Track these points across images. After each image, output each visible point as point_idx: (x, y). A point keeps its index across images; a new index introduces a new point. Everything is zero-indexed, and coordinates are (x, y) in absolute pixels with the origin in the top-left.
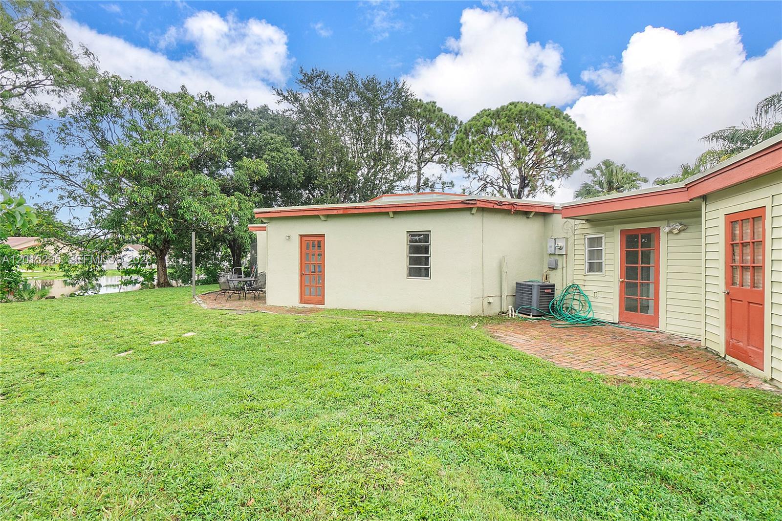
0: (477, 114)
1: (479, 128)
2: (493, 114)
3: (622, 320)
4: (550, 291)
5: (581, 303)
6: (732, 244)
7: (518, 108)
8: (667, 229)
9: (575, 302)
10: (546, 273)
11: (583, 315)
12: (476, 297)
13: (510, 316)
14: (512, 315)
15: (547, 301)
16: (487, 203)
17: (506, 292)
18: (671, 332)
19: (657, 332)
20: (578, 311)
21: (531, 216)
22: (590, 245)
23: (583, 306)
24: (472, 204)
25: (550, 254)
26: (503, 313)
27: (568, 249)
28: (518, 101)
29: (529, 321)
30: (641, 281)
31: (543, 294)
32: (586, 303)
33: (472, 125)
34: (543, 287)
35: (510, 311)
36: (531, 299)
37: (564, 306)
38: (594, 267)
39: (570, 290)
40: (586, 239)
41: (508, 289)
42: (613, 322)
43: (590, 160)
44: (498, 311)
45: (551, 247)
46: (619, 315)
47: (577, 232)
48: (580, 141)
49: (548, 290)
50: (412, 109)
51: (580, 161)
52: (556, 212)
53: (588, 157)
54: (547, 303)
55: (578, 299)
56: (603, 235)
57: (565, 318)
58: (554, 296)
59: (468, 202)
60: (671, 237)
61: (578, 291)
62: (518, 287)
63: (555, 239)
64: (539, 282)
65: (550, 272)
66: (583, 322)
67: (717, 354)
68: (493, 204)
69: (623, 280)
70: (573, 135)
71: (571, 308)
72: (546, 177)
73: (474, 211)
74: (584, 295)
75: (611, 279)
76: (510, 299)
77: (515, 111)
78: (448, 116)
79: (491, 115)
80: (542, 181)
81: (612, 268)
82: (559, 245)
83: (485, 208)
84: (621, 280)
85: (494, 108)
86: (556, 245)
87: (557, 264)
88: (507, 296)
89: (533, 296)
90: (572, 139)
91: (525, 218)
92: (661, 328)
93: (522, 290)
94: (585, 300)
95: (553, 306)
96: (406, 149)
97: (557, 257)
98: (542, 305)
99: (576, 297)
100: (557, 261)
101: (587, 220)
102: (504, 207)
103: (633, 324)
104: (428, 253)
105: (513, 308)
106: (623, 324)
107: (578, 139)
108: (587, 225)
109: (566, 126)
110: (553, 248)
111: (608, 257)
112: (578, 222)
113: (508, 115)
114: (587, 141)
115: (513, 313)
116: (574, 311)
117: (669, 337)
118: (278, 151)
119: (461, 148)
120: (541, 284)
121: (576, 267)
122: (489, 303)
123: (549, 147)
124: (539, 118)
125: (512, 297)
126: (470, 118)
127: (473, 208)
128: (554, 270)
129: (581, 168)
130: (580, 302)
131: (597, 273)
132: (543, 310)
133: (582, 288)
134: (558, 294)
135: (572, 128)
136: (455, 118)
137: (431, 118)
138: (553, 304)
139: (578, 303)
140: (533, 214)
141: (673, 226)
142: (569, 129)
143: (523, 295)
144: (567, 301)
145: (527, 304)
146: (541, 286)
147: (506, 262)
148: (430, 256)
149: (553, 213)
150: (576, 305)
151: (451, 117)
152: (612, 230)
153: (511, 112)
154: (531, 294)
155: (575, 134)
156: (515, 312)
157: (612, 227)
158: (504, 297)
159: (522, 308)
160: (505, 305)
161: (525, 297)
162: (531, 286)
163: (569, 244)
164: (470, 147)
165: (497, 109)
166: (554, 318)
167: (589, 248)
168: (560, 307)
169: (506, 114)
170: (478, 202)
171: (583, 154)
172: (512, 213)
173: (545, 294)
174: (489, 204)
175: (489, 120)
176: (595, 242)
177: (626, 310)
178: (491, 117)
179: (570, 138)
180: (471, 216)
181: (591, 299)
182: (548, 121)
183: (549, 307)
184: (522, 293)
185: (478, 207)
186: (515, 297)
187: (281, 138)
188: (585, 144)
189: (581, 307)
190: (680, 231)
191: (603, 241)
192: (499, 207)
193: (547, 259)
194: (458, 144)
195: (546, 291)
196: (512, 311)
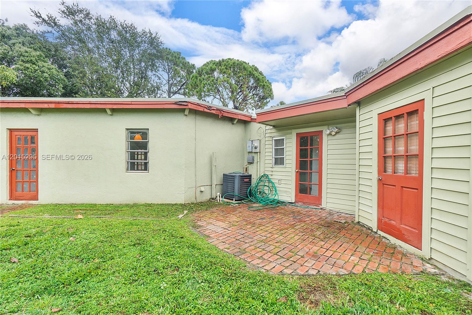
0: (207, 62)
1: (208, 71)
2: (217, 64)
3: (297, 200)
4: (248, 180)
5: (270, 189)
6: (384, 138)
7: (233, 61)
8: (328, 132)
9: (266, 188)
10: (246, 167)
11: (272, 197)
12: (189, 187)
13: (218, 201)
14: (220, 200)
15: (246, 188)
16: (197, 106)
17: (215, 182)
18: (330, 208)
19: (321, 209)
20: (267, 194)
21: (235, 122)
22: (276, 145)
23: (271, 190)
24: (184, 105)
25: (249, 152)
26: (213, 199)
27: (261, 148)
28: (233, 58)
29: (232, 206)
30: (310, 171)
31: (242, 183)
32: (273, 188)
33: (203, 68)
34: (243, 177)
35: (218, 197)
36: (234, 187)
37: (258, 191)
38: (279, 161)
39: (262, 179)
40: (273, 140)
41: (217, 179)
42: (291, 202)
43: (273, 100)
44: (208, 197)
45: (249, 147)
46: (295, 196)
47: (267, 135)
48: (268, 87)
49: (246, 179)
50: (162, 52)
51: (268, 100)
52: (253, 120)
53: (272, 99)
54: (246, 190)
55: (268, 185)
56: (285, 137)
57: (259, 201)
58: (251, 184)
59: (180, 103)
60: (330, 137)
61: (268, 179)
62: (225, 178)
63: (252, 141)
64: (241, 173)
65: (248, 165)
66: (271, 203)
67: (369, 228)
68: (203, 108)
69: (298, 170)
70: (264, 83)
71: (263, 192)
72: (249, 107)
73: (187, 112)
74: (271, 182)
75: (290, 170)
76: (219, 188)
77: (231, 63)
78: (188, 63)
79: (216, 64)
80: (247, 109)
81: (290, 161)
82: (255, 145)
83: (197, 110)
84: (297, 171)
85: (217, 60)
86: (253, 145)
87: (254, 160)
88: (216, 185)
89: (235, 185)
90: (264, 85)
91: (231, 124)
92: (323, 205)
93: (227, 179)
94: (272, 186)
95: (250, 192)
96: (158, 81)
97: (253, 155)
98: (242, 191)
99: (267, 184)
100: (253, 158)
101: (274, 126)
102: (214, 112)
103: (304, 203)
104: (146, 150)
105: (220, 195)
106: (298, 203)
107: (267, 86)
108: (274, 130)
109: (260, 77)
110: (251, 148)
111: (288, 153)
112: (268, 127)
113: (226, 65)
114: (272, 88)
115: (221, 199)
116: (265, 194)
117: (330, 213)
118: (34, 64)
119: (196, 83)
120: (241, 174)
121: (267, 162)
122: (201, 191)
123: (251, 91)
124: (245, 70)
125: (221, 186)
126: (202, 65)
127: (185, 108)
128: (252, 164)
129: (268, 104)
130: (269, 187)
131: (280, 166)
132: (242, 195)
133: (270, 177)
134: (254, 181)
135: (264, 79)
136: (194, 65)
137: (177, 62)
138: (250, 190)
139: (267, 188)
140: (236, 121)
141: (331, 129)
142: (262, 79)
143: (228, 184)
144: (261, 187)
145: (231, 191)
146: (241, 176)
147: (215, 157)
148: (149, 152)
149: (251, 122)
150: (266, 190)
151: (191, 64)
152: (291, 133)
153: (228, 63)
154: (234, 183)
155: (266, 83)
156: (222, 197)
157: (291, 131)
158: (214, 186)
159: (227, 194)
160: (214, 194)
161: (230, 185)
162: (234, 176)
163: (262, 144)
164: (201, 83)
165: (220, 60)
166: (250, 201)
167: (275, 147)
168: (256, 192)
169: (225, 64)
170: (189, 104)
171: (270, 95)
172: (220, 117)
173: (245, 183)
174: (199, 107)
175: (214, 67)
176: (279, 142)
177: (300, 193)
178: (216, 65)
179: (263, 84)
180: (185, 117)
181: (276, 185)
182: (250, 72)
183: (247, 192)
184: (228, 182)
185: (190, 109)
186: (222, 186)
187: (38, 53)
188: (271, 90)
189: (270, 191)
190: (337, 133)
191: (285, 142)
192: (208, 111)
193: (246, 156)
194: (194, 80)
195: (245, 180)
196: (219, 196)
